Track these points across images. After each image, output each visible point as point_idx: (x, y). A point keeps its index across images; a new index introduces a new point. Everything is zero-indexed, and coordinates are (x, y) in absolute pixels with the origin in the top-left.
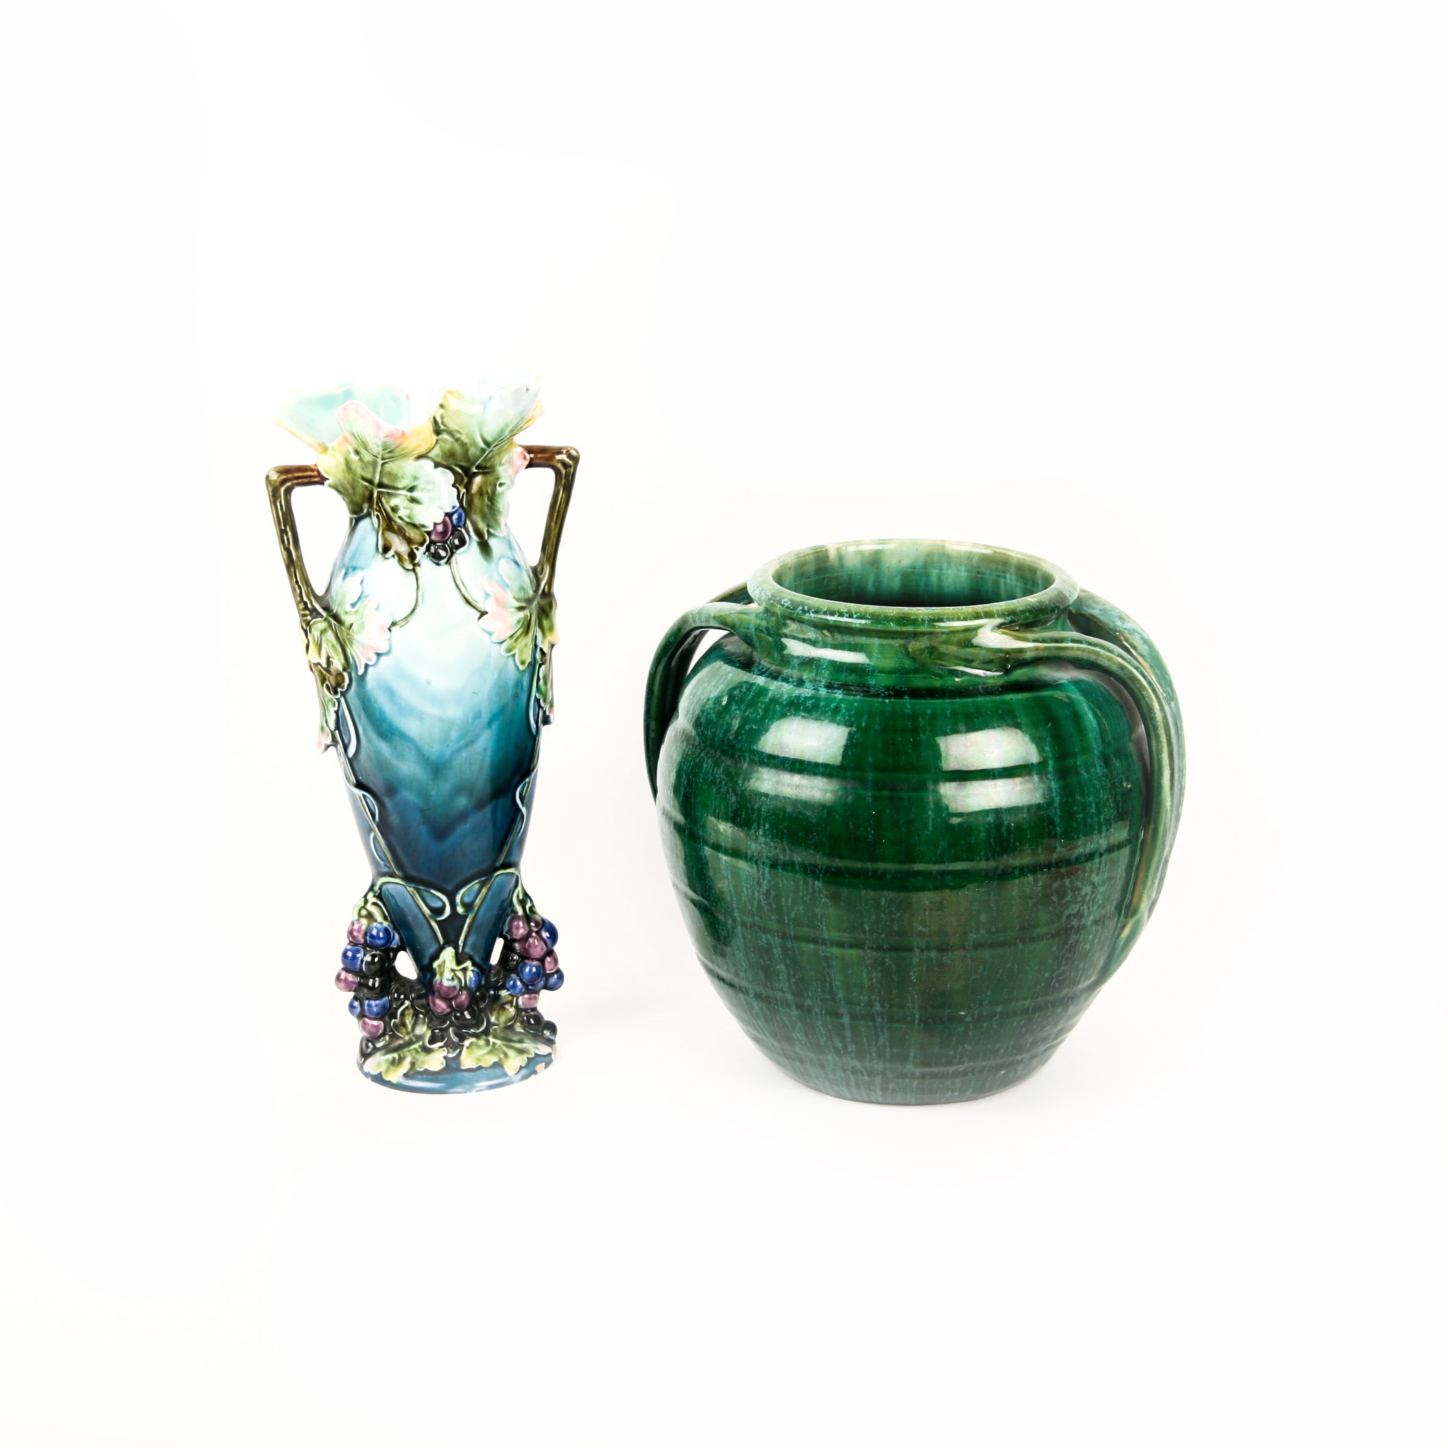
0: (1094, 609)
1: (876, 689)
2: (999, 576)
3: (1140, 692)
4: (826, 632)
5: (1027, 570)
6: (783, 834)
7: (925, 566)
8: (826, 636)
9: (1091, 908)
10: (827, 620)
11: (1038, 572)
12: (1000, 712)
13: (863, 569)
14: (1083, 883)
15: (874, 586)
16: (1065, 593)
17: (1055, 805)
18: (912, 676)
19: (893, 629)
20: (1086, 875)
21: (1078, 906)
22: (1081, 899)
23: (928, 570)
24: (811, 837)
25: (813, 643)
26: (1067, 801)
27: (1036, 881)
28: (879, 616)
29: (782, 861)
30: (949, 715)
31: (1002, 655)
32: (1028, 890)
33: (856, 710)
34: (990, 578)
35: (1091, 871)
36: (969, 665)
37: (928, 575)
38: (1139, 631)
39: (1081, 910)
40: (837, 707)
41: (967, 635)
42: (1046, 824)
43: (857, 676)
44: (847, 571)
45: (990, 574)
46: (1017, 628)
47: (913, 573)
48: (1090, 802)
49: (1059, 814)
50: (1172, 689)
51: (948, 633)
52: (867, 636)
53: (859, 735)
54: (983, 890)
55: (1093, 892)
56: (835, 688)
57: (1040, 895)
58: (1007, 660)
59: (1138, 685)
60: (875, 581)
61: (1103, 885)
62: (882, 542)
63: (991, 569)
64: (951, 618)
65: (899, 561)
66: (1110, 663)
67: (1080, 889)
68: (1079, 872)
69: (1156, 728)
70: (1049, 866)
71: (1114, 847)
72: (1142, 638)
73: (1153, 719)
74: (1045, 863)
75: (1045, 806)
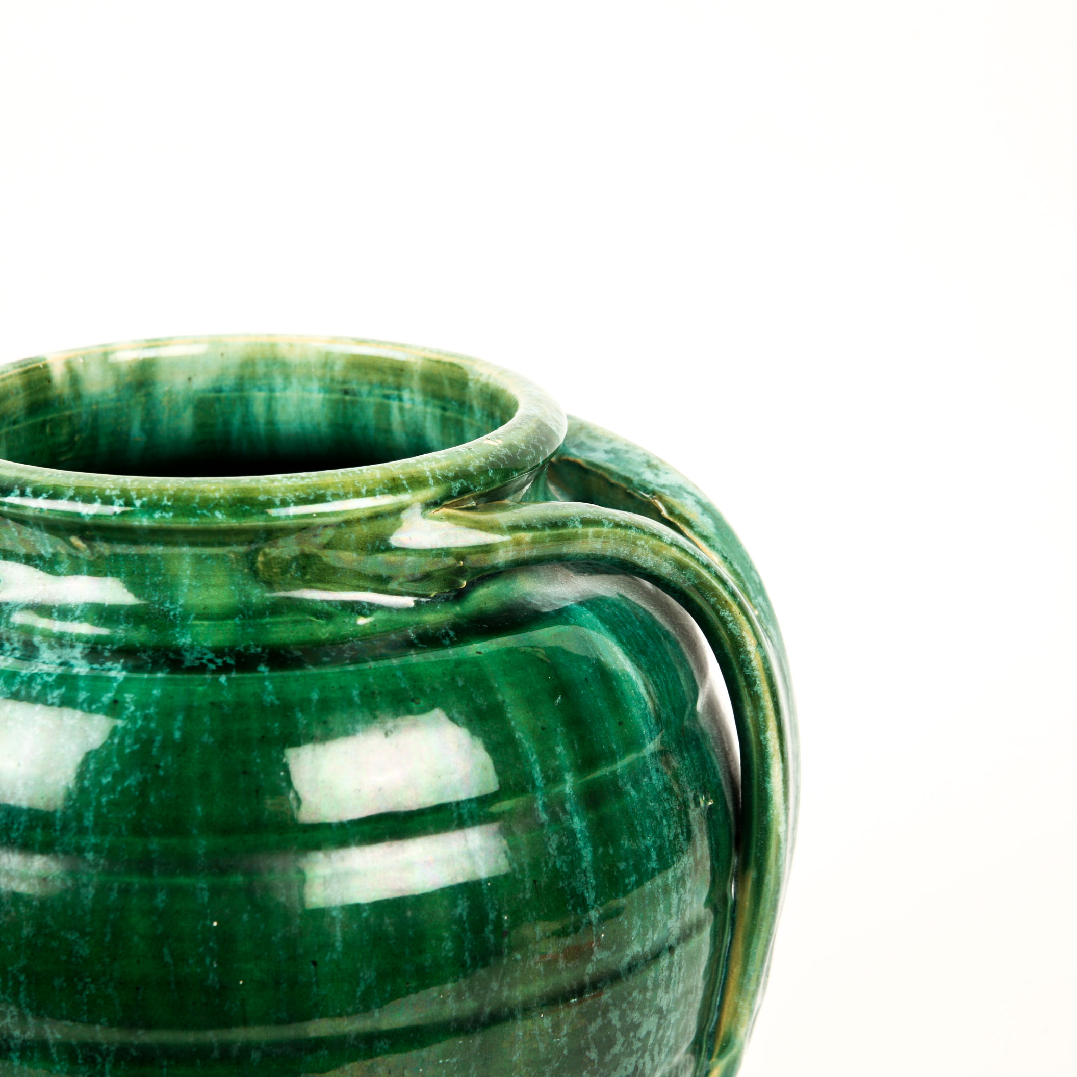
0: (593, 450)
1: (196, 655)
2: (387, 397)
3: (717, 612)
4: (75, 540)
5: (446, 382)
6: (18, 983)
7: (240, 386)
8: (76, 548)
9: (656, 1058)
10: (78, 515)
11: (471, 384)
12: (460, 683)
13: (119, 399)
14: (642, 1015)
15: (143, 430)
16: (549, 423)
17: (584, 865)
18: (268, 619)
19: (223, 525)
20: (649, 995)
21: (633, 1059)
22: (640, 1044)
23: (246, 394)
24: (79, 987)
25: (49, 565)
26: (606, 854)
27: (556, 1027)
28: (189, 499)
29: (19, 1042)
30: (357, 699)
31: (450, 561)
32: (542, 1047)
33: (157, 703)
34: (369, 400)
35: (656, 986)
36: (381, 588)
37: (246, 403)
38: (690, 489)
39: (640, 1066)
40: (115, 702)
41: (378, 527)
42: (570, 908)
43: (150, 627)
44: (91, 404)
45: (370, 393)
46: (474, 504)
47: (218, 399)
48: (648, 849)
49: (593, 881)
50: (766, 599)
51: (338, 526)
52: (166, 544)
53: (170, 759)
54: (455, 1060)
55: (659, 1026)
56: (107, 659)
57: (565, 1052)
58: (460, 572)
59: (713, 600)
60: (143, 422)
61: (676, 1009)
62: (153, 344)
63: (370, 383)
64: (341, 492)
65: (190, 379)
66: (657, 559)
67: (636, 1027)
68: (635, 994)
69: (751, 682)
70: (579, 991)
71: (691, 930)
72: (698, 502)
73: (744, 664)
74: (571, 986)
75: (565, 870)
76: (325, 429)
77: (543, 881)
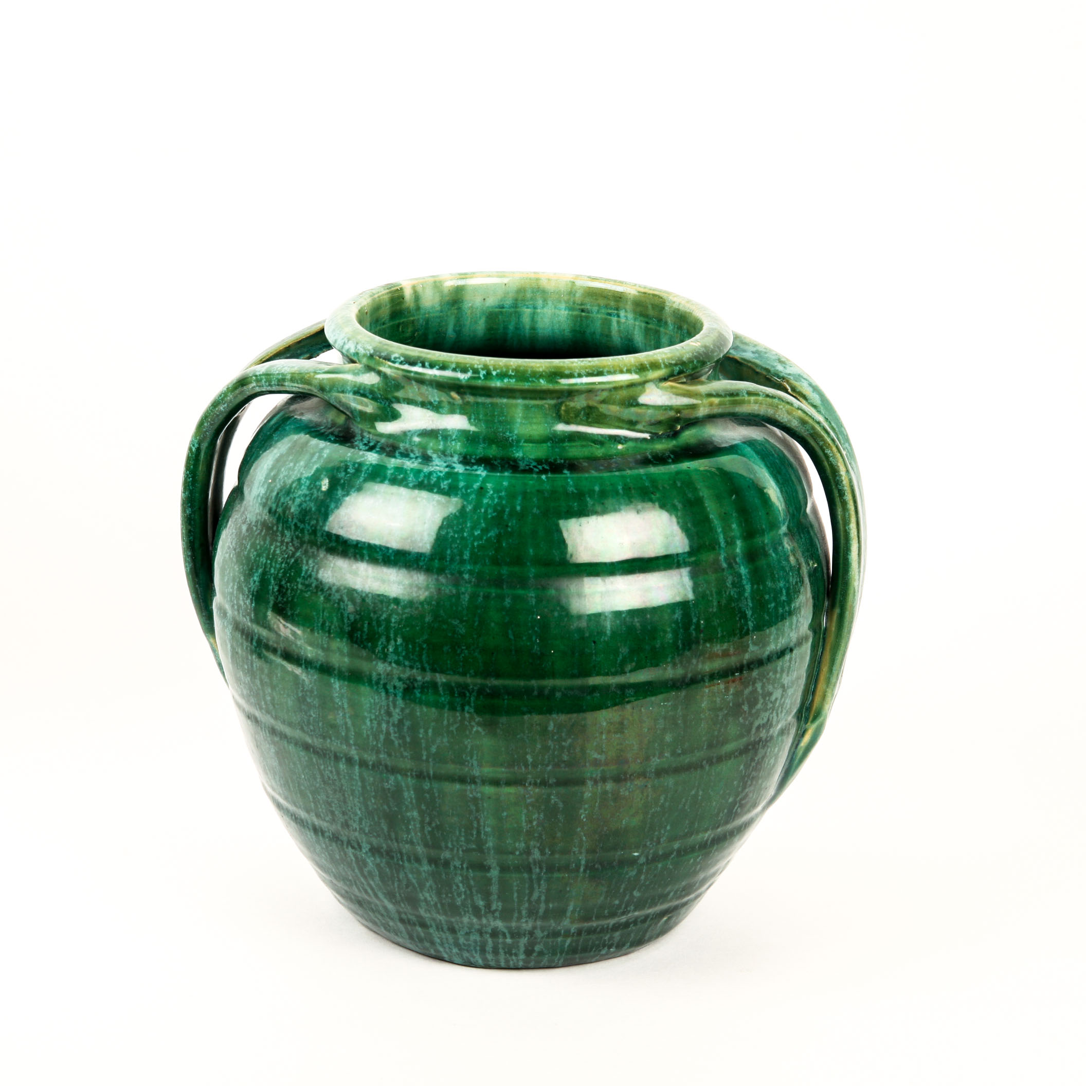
0: (744, 351)
1: (525, 463)
2: (610, 314)
3: (823, 451)
4: (454, 394)
6: (422, 649)
7: (515, 305)
8: (453, 399)
9: (779, 715)
10: (458, 379)
12: (679, 485)
13: (441, 311)
14: (774, 687)
16: (724, 333)
17: (746, 595)
18: (566, 444)
19: (544, 388)
20: (778, 675)
21: (767, 714)
22: (771, 705)
23: (518, 310)
24: (458, 652)
25: (436, 408)
26: (758, 589)
27: (727, 689)
29: (420, 684)
30: (621, 491)
31: (672, 413)
32: (718, 700)
33: (506, 490)
34: (598, 316)
35: (782, 671)
36: (632, 428)
37: (518, 315)
38: (805, 376)
39: (771, 718)
40: (481, 488)
41: (632, 391)
42: (738, 619)
43: (498, 447)
45: (598, 312)
46: (685, 380)
48: (781, 589)
49: (751, 604)
50: (850, 445)
51: (610, 390)
52: (508, 398)
53: (514, 521)
54: (670, 704)
55: (782, 696)
56: (473, 464)
57: (731, 704)
58: (677, 420)
59: (821, 443)
60: (455, 326)
61: (792, 687)
63: (599, 305)
64: (612, 370)
65: (484, 299)
66: (789, 417)
67: (770, 694)
68: (771, 674)
69: (842, 494)
70: (740, 669)
71: (802, 640)
72: (810, 385)
73: (838, 483)
74: (736, 666)
75: (736, 597)
76: (567, 333)
77: (724, 602)
